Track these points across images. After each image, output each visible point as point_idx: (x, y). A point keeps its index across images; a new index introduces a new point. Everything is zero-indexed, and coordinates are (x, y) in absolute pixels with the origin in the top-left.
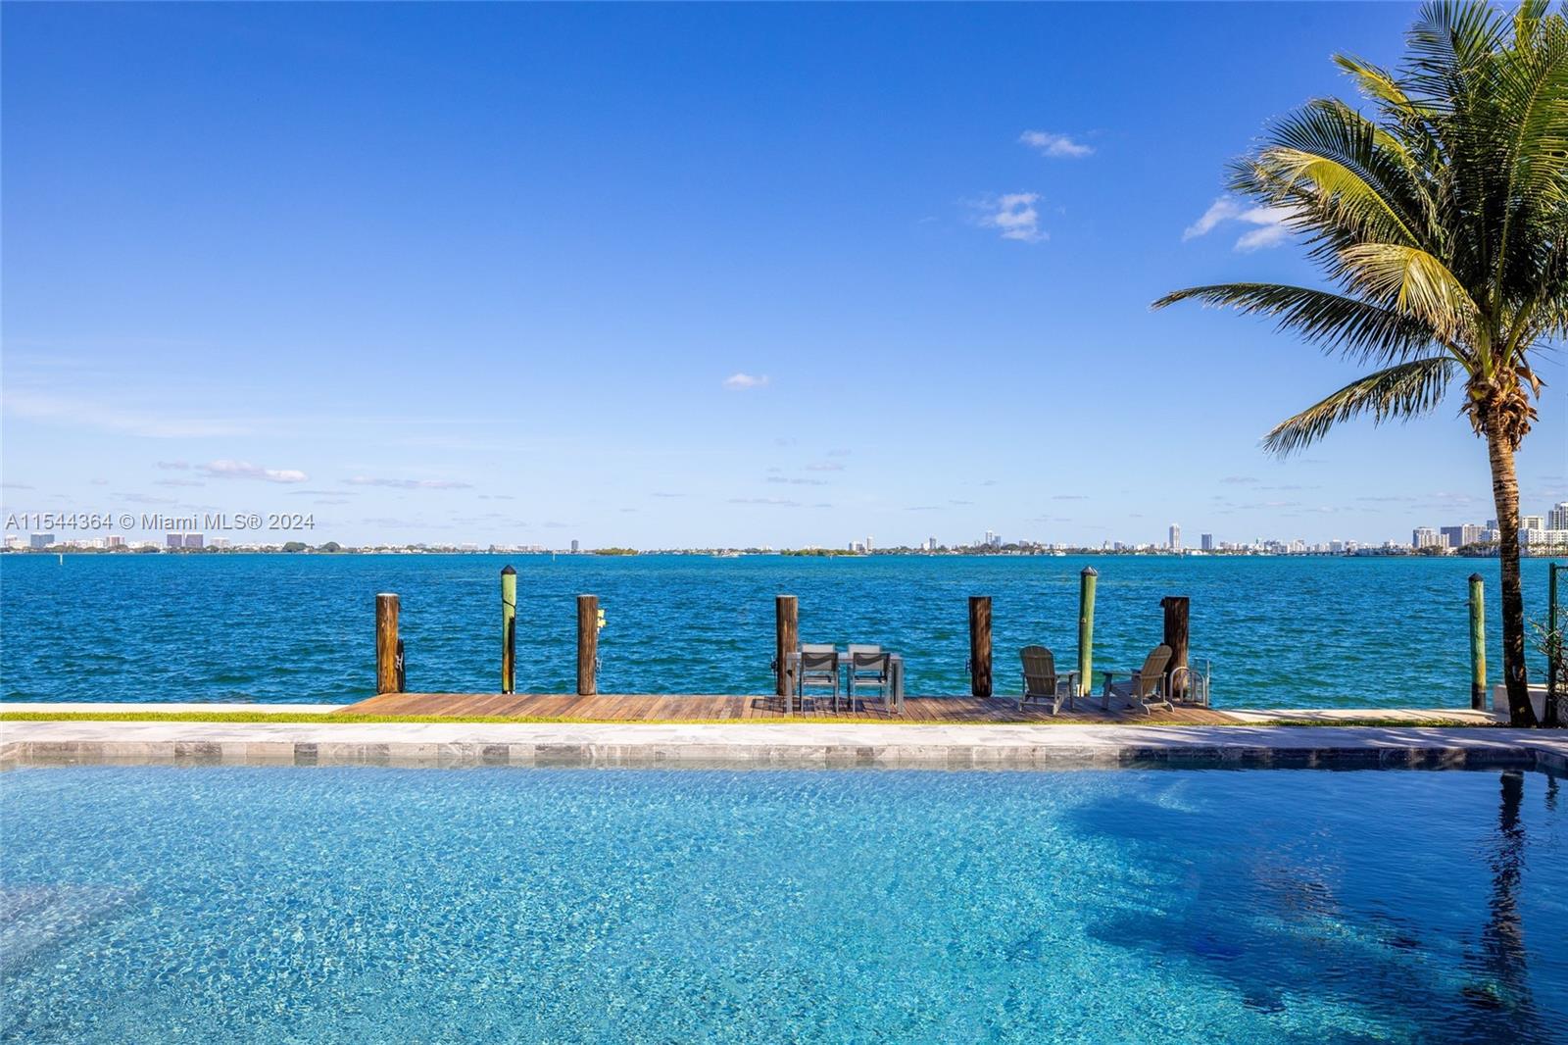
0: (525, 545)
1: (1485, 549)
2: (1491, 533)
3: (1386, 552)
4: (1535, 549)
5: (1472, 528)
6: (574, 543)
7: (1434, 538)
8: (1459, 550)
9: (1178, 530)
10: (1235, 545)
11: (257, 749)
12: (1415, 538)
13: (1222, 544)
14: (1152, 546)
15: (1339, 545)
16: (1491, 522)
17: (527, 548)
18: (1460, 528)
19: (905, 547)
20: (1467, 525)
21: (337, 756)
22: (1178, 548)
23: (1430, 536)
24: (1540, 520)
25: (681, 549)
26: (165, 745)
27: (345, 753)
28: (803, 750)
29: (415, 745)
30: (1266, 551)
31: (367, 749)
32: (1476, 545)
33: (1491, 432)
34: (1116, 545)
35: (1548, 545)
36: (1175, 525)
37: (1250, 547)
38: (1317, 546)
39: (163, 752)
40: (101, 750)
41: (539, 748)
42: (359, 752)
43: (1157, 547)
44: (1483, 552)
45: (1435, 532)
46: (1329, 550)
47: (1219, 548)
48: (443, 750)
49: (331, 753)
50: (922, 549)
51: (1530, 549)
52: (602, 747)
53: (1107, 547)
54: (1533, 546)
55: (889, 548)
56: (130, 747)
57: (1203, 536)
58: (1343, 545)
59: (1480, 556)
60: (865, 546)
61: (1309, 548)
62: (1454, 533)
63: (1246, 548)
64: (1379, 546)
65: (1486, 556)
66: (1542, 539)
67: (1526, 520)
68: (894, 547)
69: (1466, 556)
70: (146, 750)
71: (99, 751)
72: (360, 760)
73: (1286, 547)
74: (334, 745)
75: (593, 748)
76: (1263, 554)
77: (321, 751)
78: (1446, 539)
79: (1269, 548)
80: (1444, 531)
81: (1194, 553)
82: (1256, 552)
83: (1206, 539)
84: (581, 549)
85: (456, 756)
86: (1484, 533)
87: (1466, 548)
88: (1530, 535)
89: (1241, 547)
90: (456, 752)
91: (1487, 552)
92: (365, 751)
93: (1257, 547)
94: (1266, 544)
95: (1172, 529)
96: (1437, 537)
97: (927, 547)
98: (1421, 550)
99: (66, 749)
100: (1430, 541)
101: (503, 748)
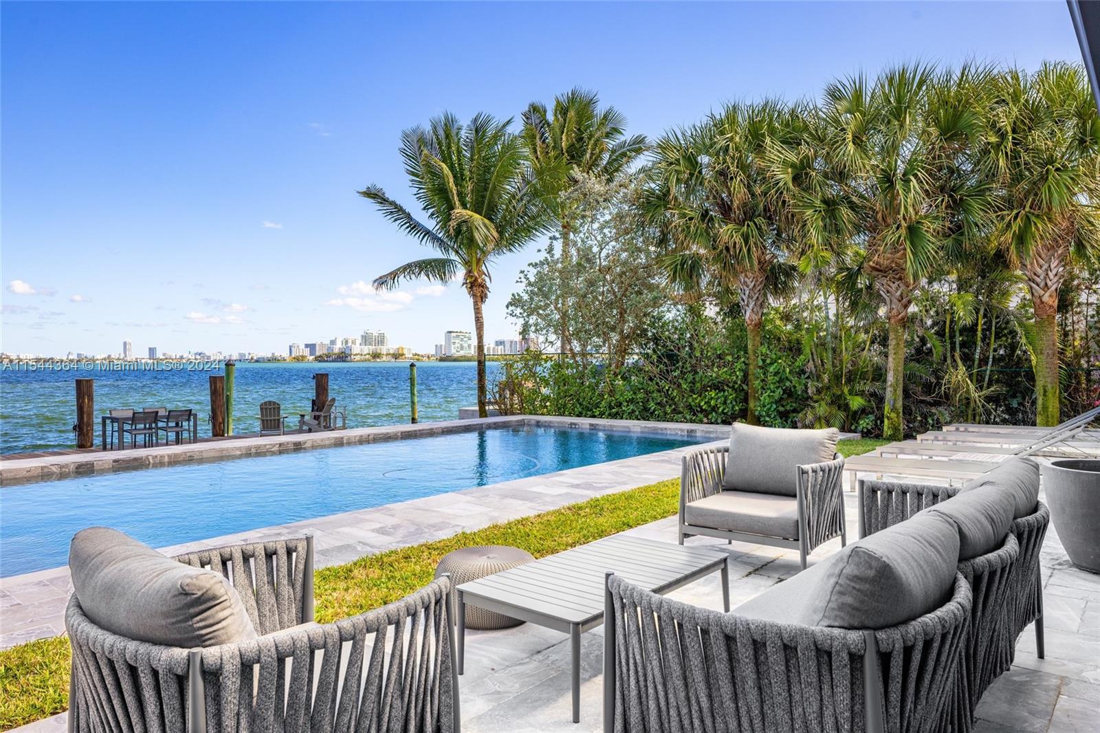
1: (330, 357)
2: (332, 346)
4: (355, 357)
7: (301, 350)
8: (315, 358)
9: (130, 344)
10: (173, 354)
12: (290, 349)
13: (164, 355)
14: (109, 356)
16: (332, 340)
18: (315, 345)
20: (318, 343)
22: (132, 356)
23: (299, 349)
24: (357, 340)
28: (268, 447)
29: (23, 469)
32: (325, 355)
33: (474, 296)
34: (79, 355)
35: (361, 354)
36: (128, 340)
41: (115, 461)
43: (113, 357)
44: (329, 359)
45: (302, 347)
46: (238, 358)
47: (161, 357)
48: (46, 470)
51: (353, 357)
52: (156, 457)
53: (72, 357)
54: (354, 355)
57: (150, 349)
58: (247, 355)
59: (327, 361)
62: (312, 347)
63: (182, 358)
64: (269, 355)
65: (330, 361)
66: (359, 350)
67: (350, 340)
69: (320, 361)
75: (150, 458)
78: (307, 352)
79: (198, 357)
80: (307, 346)
83: (152, 351)
85: (55, 473)
86: (329, 347)
87: (320, 356)
88: (353, 349)
90: (55, 470)
91: (331, 359)
93: (190, 357)
94: (196, 354)
95: (125, 344)
96: (303, 350)
98: (294, 358)
100: (299, 352)
101: (90, 464)
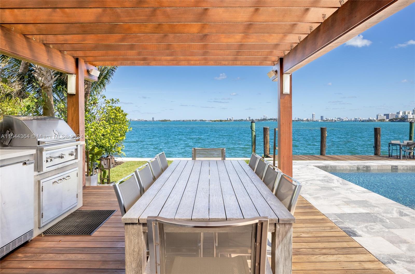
0: (139, 119)
1: (397, 120)
2: (398, 115)
3: (370, 121)
4: (410, 120)
5: (392, 115)
6: (153, 118)
7: (382, 117)
8: (389, 120)
9: (314, 115)
10: (330, 119)
11: (380, 167)
12: (377, 117)
13: (326, 119)
14: (308, 119)
15: (357, 119)
16: (398, 112)
17: (140, 119)
18: (389, 114)
19: (242, 119)
20: (391, 114)
21: (403, 169)
22: (315, 119)
23: (381, 116)
24: (410, 112)
25: (182, 120)
26: (354, 166)
27: (406, 168)
30: (338, 120)
31: (412, 167)
32: (394, 119)
34: (298, 119)
35: (413, 119)
37: (334, 119)
38: (351, 119)
39: (354, 168)
40: (336, 168)
42: (410, 168)
43: (309, 119)
44: (396, 121)
45: (382, 115)
46: (354, 120)
47: (325, 119)
49: (402, 168)
50: (247, 120)
51: (408, 120)
53: (296, 119)
54: (409, 119)
55: (238, 120)
56: (344, 167)
58: (358, 118)
59: (395, 122)
60: (231, 119)
61: (349, 120)
62: (387, 116)
64: (367, 119)
65: (397, 122)
66: (412, 117)
67: (407, 112)
68: (239, 119)
69: (392, 122)
70: (348, 168)
71: (335, 168)
72: (410, 170)
73: (343, 119)
74: (403, 166)
76: (337, 121)
77: (399, 167)
78: (385, 117)
80: (385, 115)
81: (319, 121)
82: (335, 121)
83: (322, 117)
84: (155, 120)
86: (396, 115)
87: (392, 119)
88: (408, 116)
89: (331, 119)
91: (397, 121)
92: (411, 168)
94: (338, 118)
95: (313, 115)
96: (383, 117)
97: (248, 119)
98: (379, 120)
99: (325, 168)
100: (381, 118)
